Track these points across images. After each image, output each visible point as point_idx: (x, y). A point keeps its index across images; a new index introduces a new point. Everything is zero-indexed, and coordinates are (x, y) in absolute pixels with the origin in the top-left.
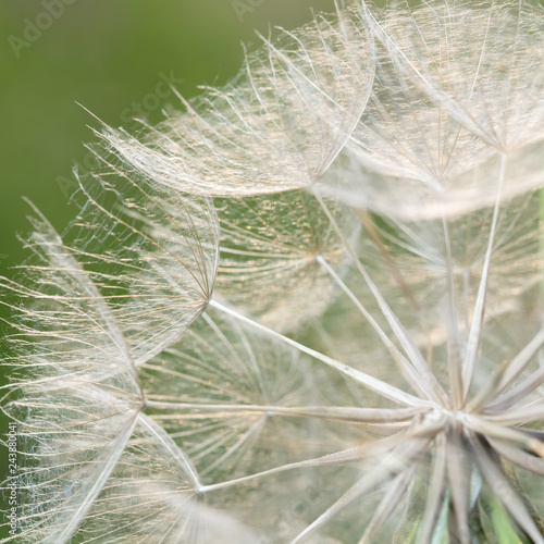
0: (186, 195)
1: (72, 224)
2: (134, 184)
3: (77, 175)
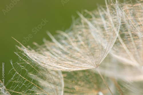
1: (10, 81)
2: (33, 67)
3: (12, 63)
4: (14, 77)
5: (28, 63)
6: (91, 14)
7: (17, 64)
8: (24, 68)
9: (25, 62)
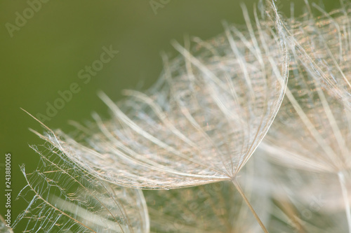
0: (119, 188)
1: (21, 217)
2: (76, 181)
3: (24, 173)
4: (32, 206)
5: (64, 172)
6: (208, 46)
7: (36, 173)
8: (54, 184)
9: (57, 169)
